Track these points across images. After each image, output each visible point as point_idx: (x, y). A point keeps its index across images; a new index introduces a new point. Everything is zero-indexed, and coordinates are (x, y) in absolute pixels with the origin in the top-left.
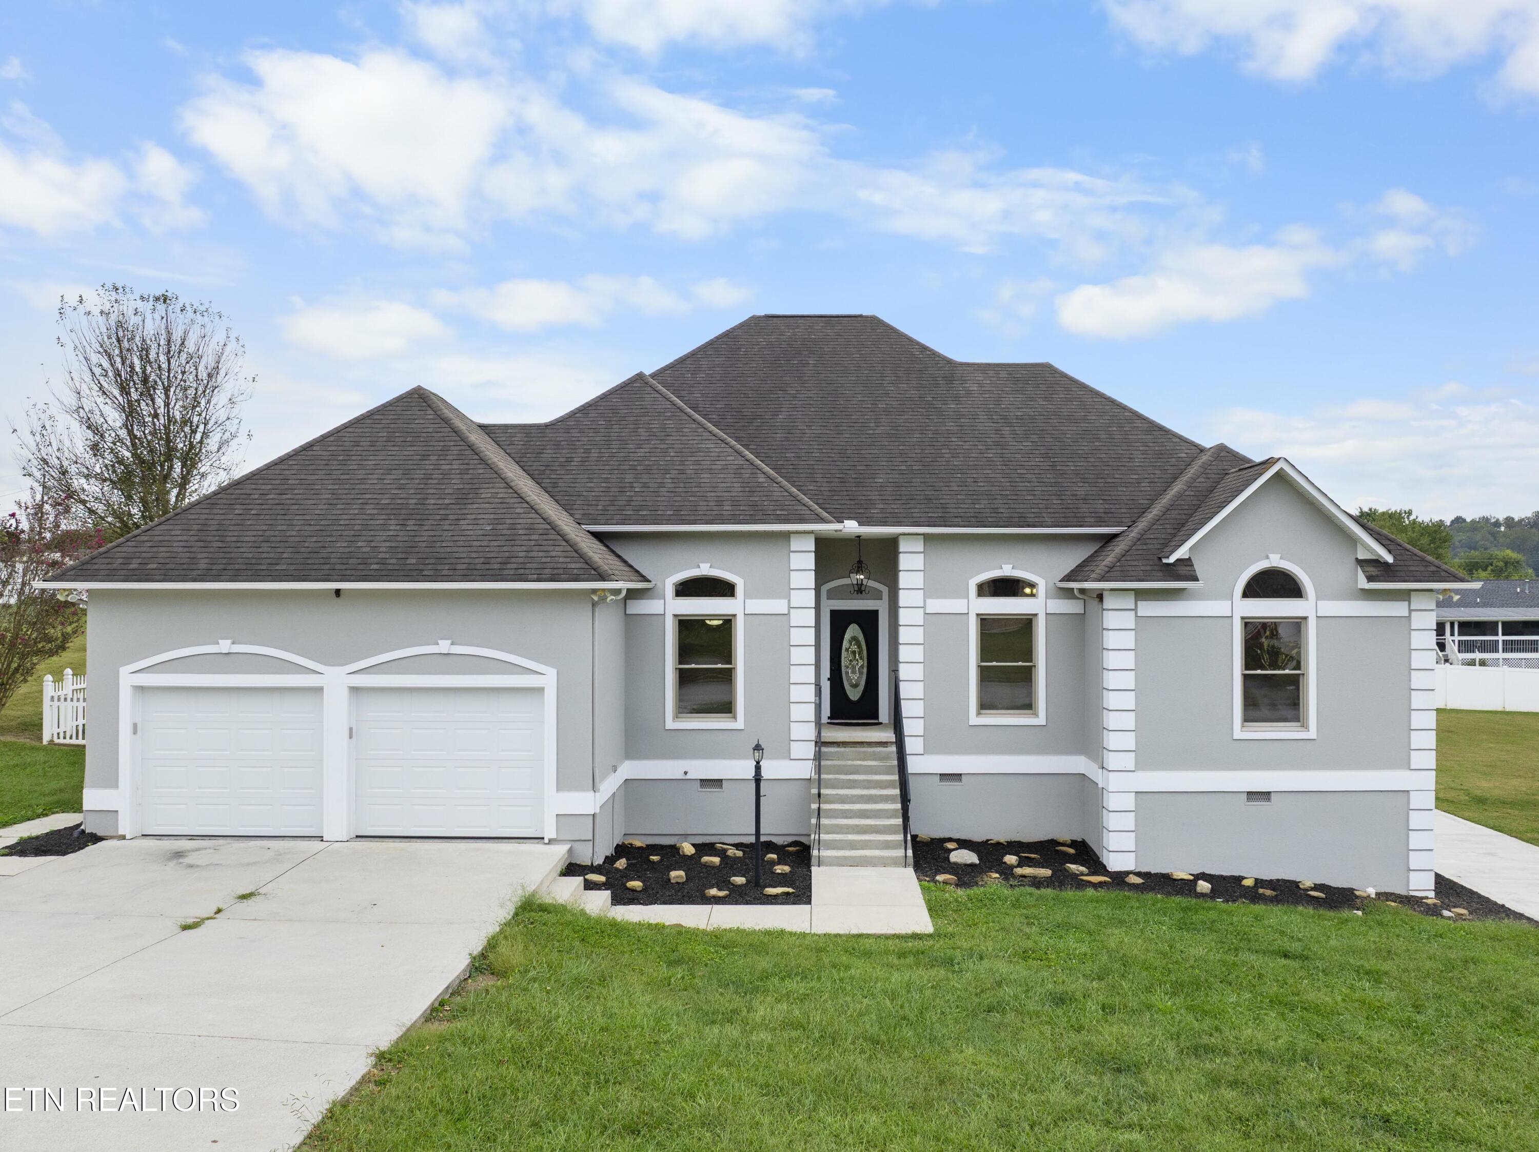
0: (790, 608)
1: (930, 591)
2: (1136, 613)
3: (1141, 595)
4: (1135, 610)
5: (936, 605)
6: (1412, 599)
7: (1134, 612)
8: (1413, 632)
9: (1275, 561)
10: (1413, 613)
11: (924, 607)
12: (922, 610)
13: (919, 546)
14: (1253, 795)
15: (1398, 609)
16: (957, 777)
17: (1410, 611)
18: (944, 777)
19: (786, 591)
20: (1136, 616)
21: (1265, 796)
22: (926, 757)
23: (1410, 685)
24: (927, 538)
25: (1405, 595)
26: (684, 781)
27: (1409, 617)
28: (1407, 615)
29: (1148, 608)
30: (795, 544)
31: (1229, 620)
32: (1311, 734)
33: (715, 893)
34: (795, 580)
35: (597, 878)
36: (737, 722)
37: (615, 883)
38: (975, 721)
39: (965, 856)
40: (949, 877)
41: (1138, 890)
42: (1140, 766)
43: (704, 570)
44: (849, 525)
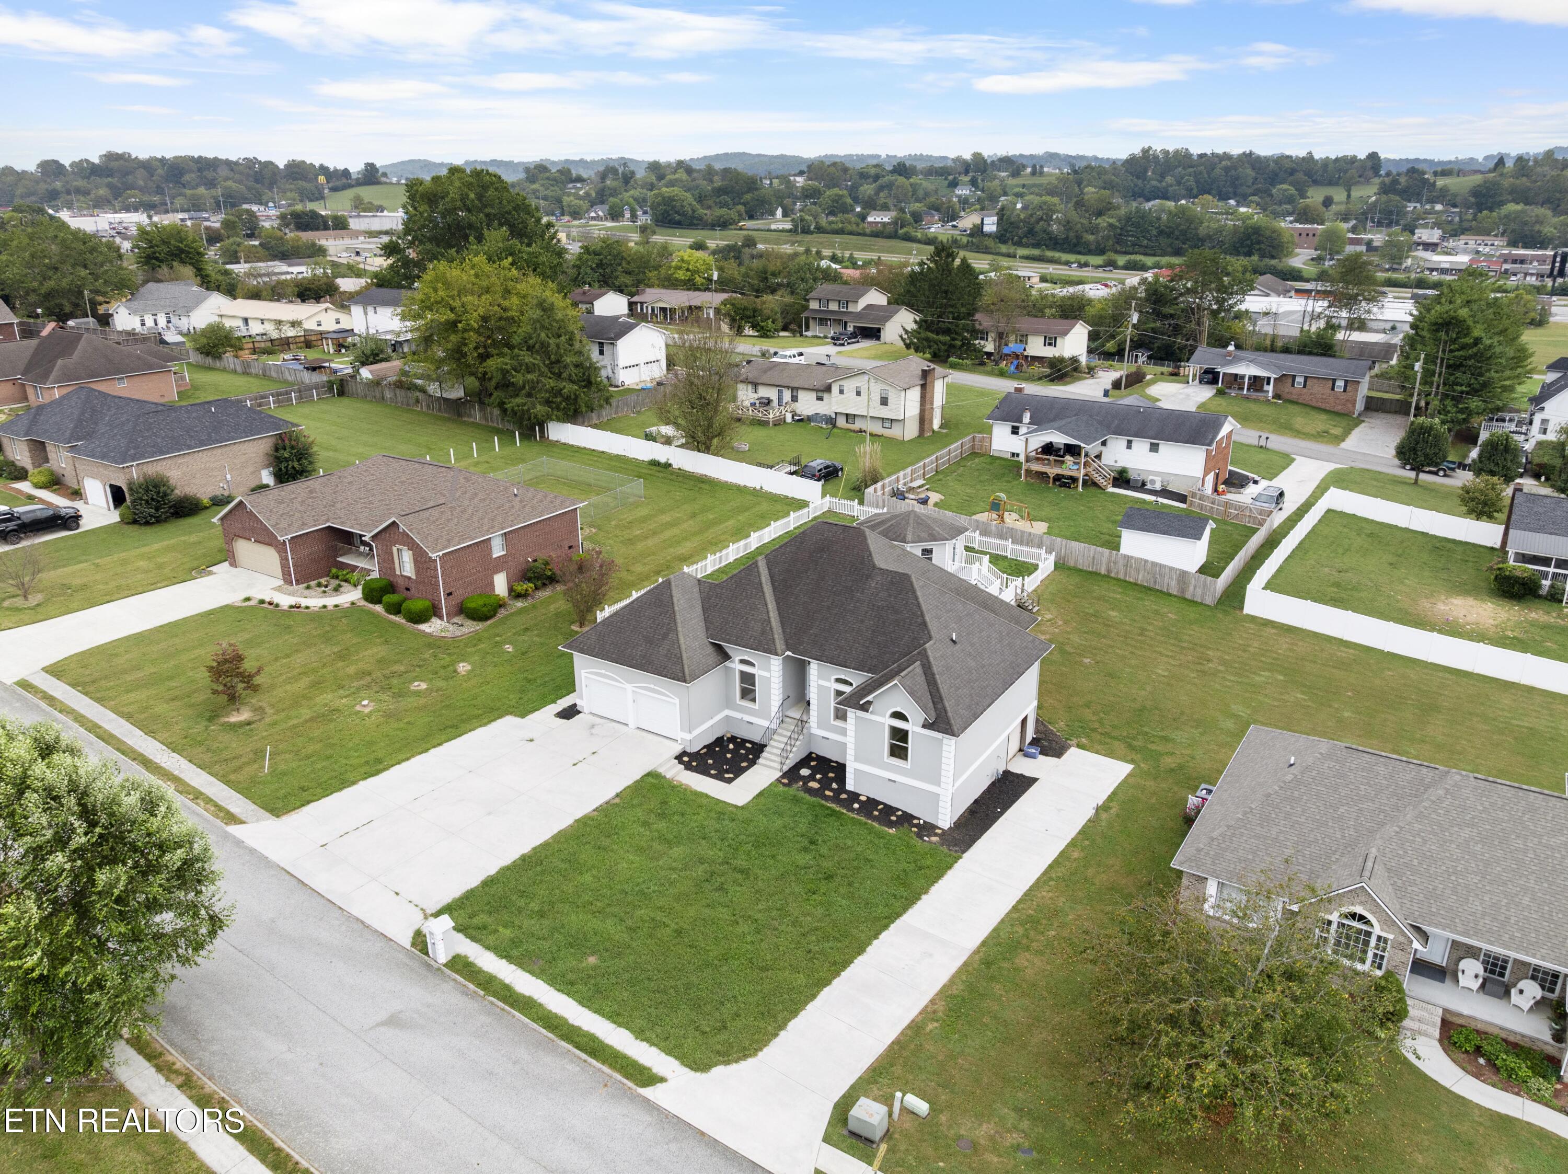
0: (771, 676)
1: (818, 679)
2: (856, 714)
3: (857, 709)
5: (822, 684)
8: (943, 745)
9: (899, 709)
12: (817, 683)
14: (890, 780)
16: (828, 739)
18: (822, 737)
19: (769, 670)
21: (894, 782)
22: (818, 730)
23: (941, 761)
24: (817, 663)
26: (741, 720)
27: (943, 739)
29: (860, 714)
30: (773, 656)
31: (885, 723)
32: (909, 767)
33: (713, 772)
34: (772, 668)
35: (686, 759)
36: (756, 706)
37: (689, 762)
38: (832, 722)
39: (805, 772)
40: (785, 781)
41: (833, 802)
42: (856, 760)
43: (746, 658)
44: (789, 653)
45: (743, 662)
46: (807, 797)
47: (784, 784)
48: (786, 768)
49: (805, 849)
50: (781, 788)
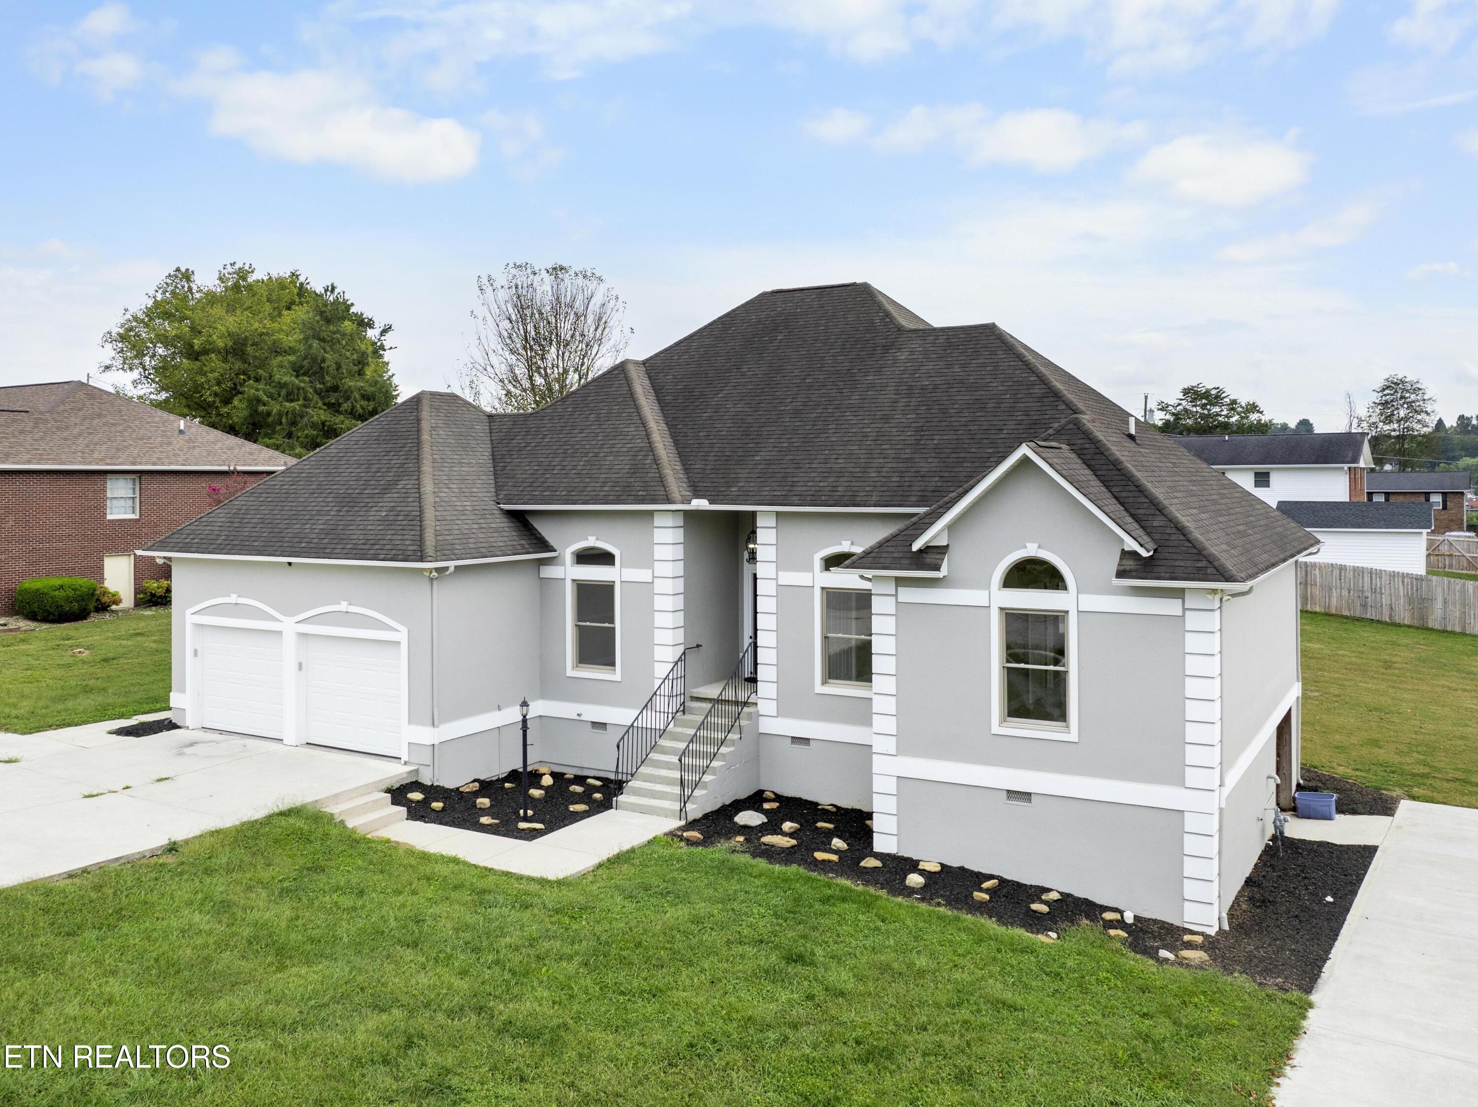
0: (654, 577)
1: (781, 565)
2: (897, 599)
3: (900, 582)
4: (896, 595)
5: (789, 578)
6: (1187, 597)
7: (894, 598)
8: (1187, 634)
9: (1031, 550)
10: (1188, 613)
11: (777, 579)
12: (775, 581)
13: (772, 522)
14: (1012, 794)
15: (1172, 607)
16: (805, 741)
17: (1184, 610)
18: (795, 740)
19: (648, 562)
20: (897, 602)
21: (1026, 796)
22: (779, 719)
23: (1184, 693)
24: (778, 514)
25: (1180, 594)
26: (578, 721)
27: (1183, 616)
28: (1181, 614)
29: (908, 595)
30: (658, 521)
31: (985, 610)
32: (1073, 736)
33: (485, 820)
34: (659, 552)
35: (417, 796)
36: (616, 675)
37: (425, 803)
38: (819, 688)
39: (749, 818)
40: (695, 834)
41: (841, 873)
42: (901, 750)
43: (591, 542)
44: (701, 504)
45: (586, 557)
46: (762, 864)
47: (690, 842)
48: (695, 811)
49: (771, 974)
50: (684, 849)
